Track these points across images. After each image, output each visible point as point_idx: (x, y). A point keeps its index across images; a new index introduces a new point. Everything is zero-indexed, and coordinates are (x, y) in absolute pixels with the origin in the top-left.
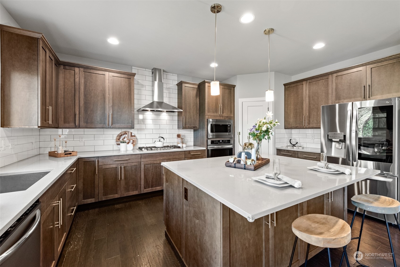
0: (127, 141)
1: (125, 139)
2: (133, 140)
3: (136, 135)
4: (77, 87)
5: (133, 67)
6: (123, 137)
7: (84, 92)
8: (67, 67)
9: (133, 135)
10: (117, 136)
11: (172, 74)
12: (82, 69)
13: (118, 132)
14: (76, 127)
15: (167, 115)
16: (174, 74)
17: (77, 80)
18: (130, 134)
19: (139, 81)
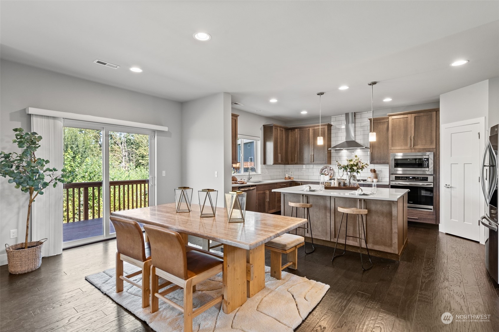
0: (327, 174)
1: (326, 172)
2: (331, 173)
3: (334, 169)
4: (296, 140)
5: (332, 117)
6: (324, 170)
7: (299, 143)
8: (292, 130)
9: (331, 169)
10: (321, 170)
11: (367, 112)
12: (298, 129)
13: (321, 167)
14: (296, 164)
15: (361, 151)
16: (368, 112)
17: (296, 136)
18: (329, 168)
19: (337, 126)
